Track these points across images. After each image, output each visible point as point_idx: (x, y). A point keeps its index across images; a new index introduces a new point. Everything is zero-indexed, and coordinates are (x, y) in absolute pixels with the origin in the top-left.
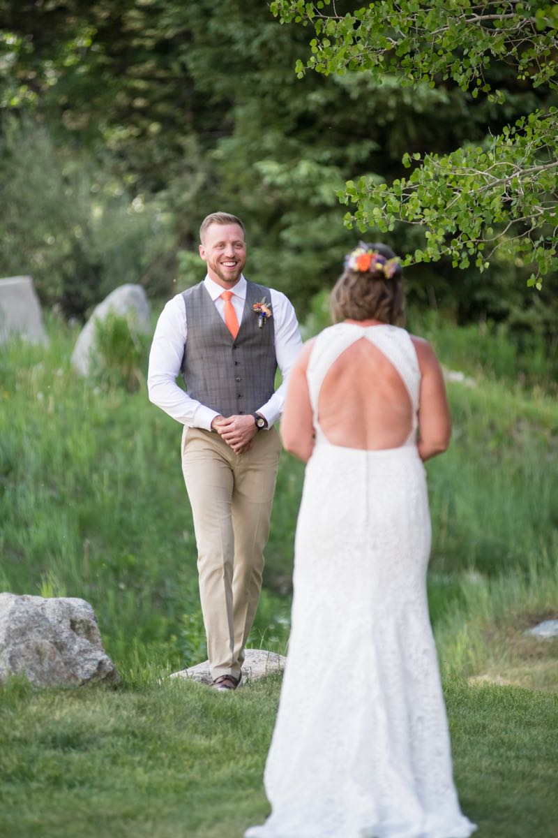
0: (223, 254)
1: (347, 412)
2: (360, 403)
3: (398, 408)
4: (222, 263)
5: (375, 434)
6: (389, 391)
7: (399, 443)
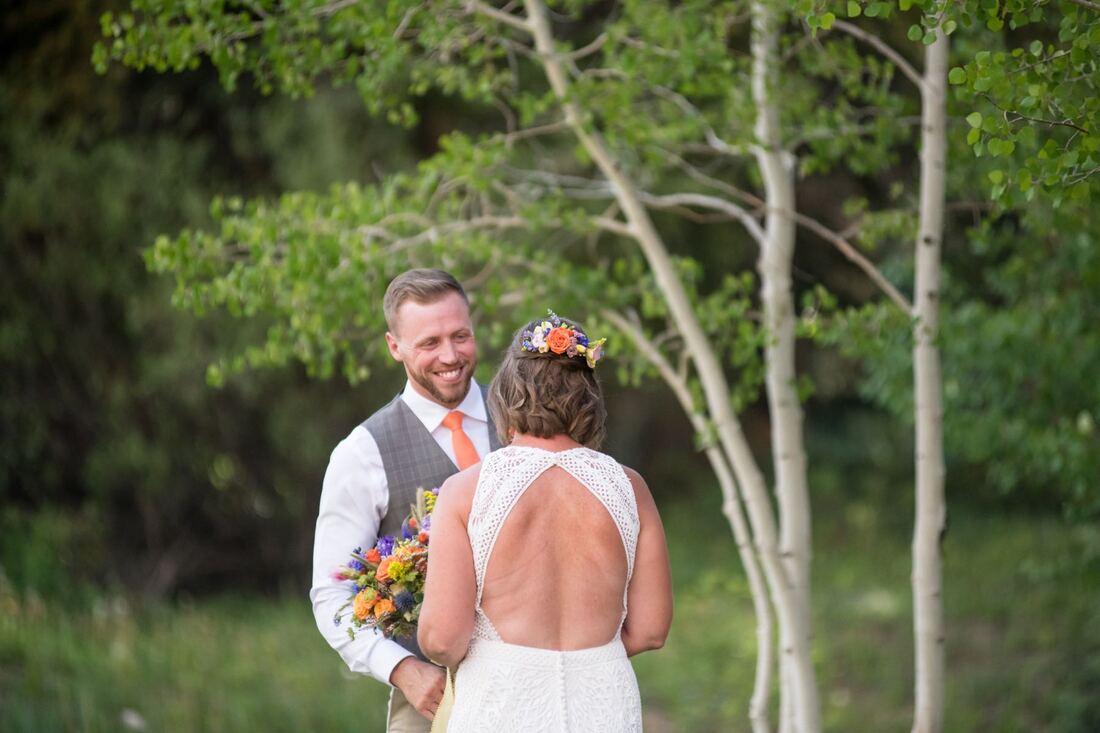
0: (436, 359)
1: (534, 587)
2: (554, 571)
3: (611, 580)
4: (436, 373)
5: (574, 623)
6: (599, 552)
7: (608, 639)
